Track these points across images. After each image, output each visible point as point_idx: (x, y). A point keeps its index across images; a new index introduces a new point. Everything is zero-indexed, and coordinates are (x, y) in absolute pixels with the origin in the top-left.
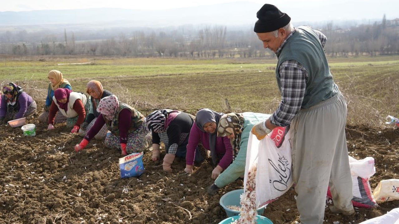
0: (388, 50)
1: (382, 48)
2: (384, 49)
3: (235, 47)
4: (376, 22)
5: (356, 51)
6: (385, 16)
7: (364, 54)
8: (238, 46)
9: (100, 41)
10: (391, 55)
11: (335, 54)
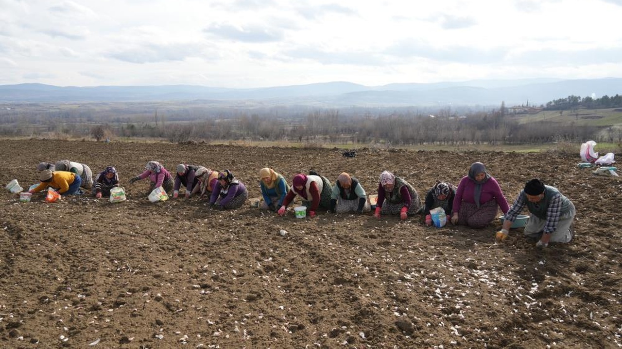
0: (510, 140)
1: (504, 137)
2: (506, 139)
3: (341, 133)
4: (494, 110)
5: (477, 140)
6: (503, 104)
7: (485, 143)
8: (344, 132)
9: (198, 121)
10: (514, 144)
11: (455, 143)
